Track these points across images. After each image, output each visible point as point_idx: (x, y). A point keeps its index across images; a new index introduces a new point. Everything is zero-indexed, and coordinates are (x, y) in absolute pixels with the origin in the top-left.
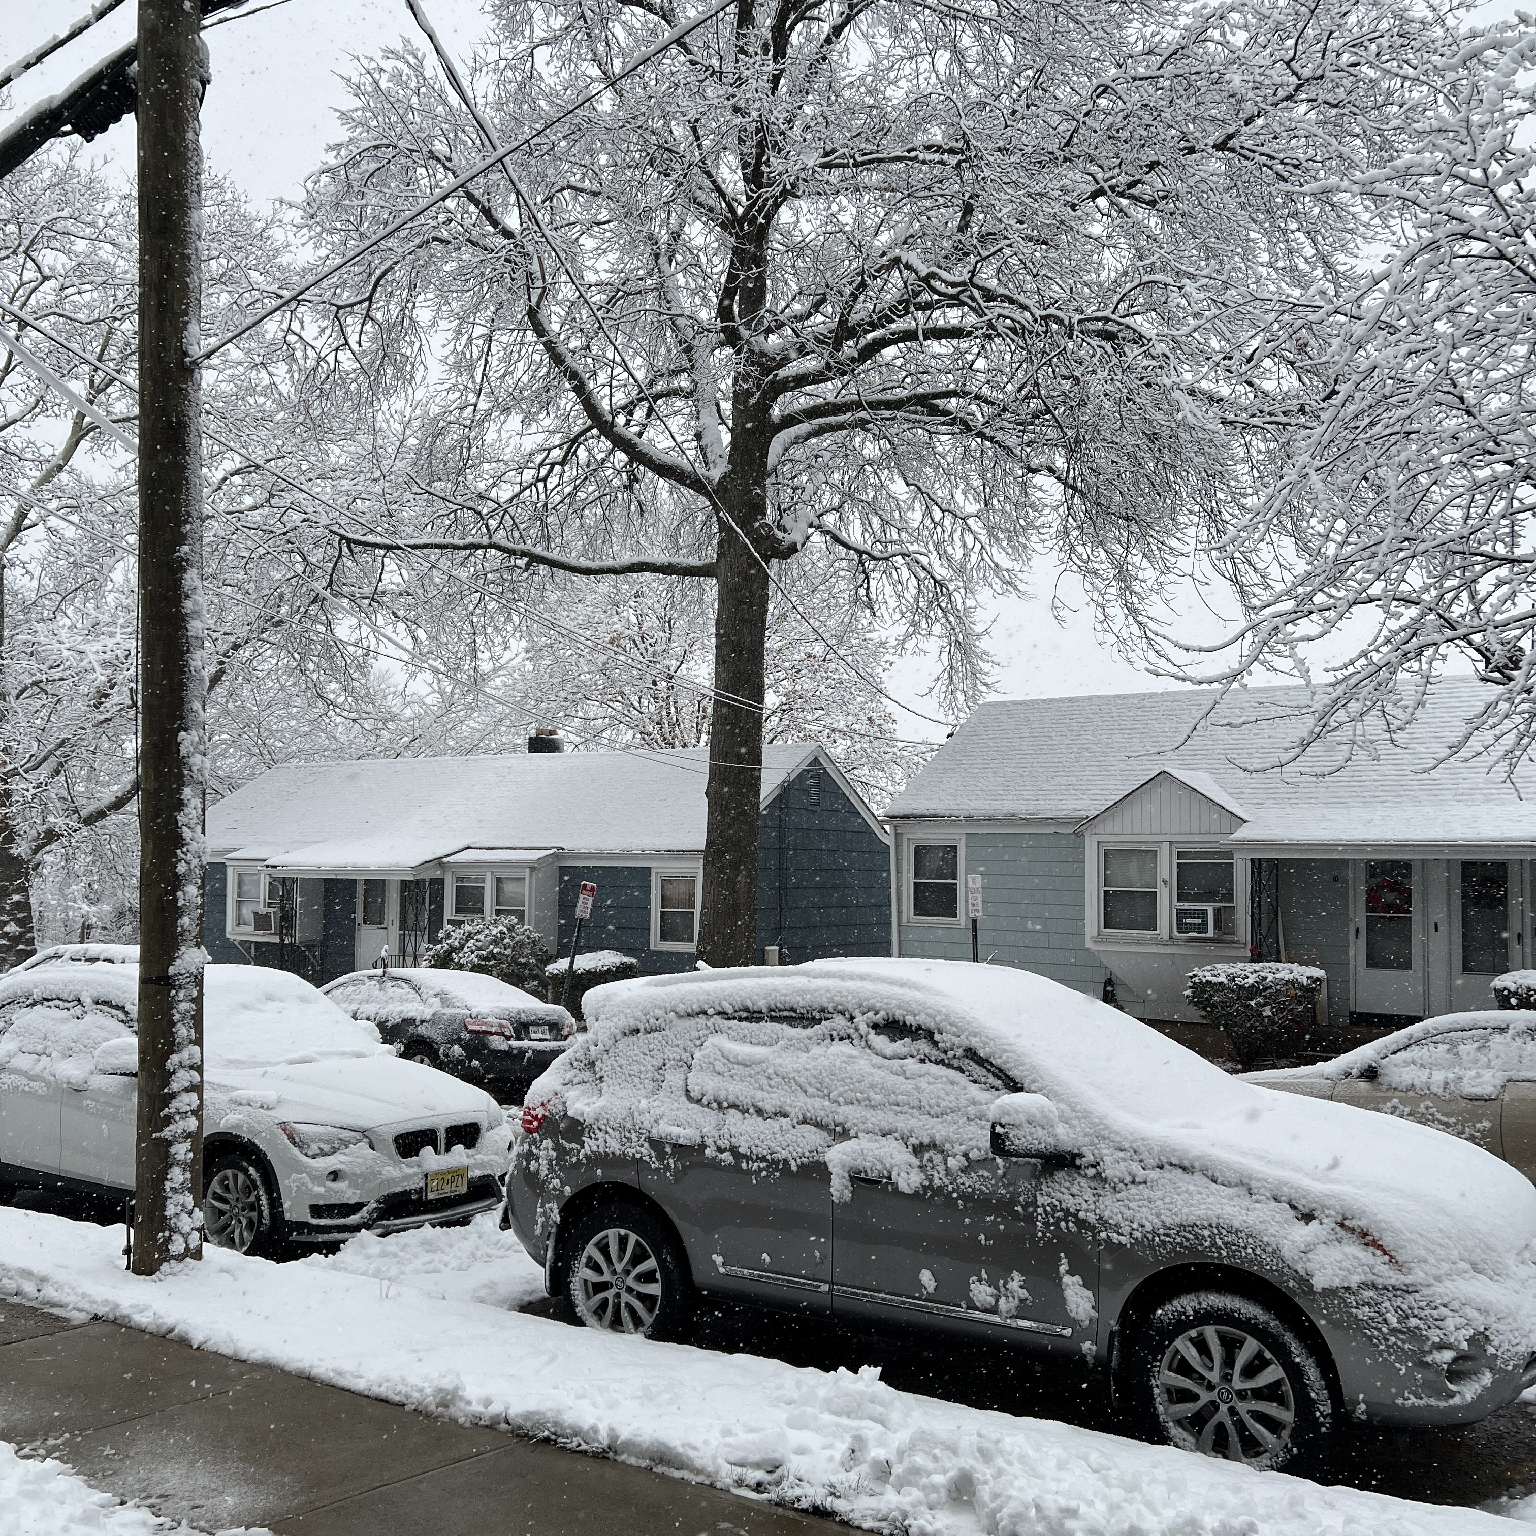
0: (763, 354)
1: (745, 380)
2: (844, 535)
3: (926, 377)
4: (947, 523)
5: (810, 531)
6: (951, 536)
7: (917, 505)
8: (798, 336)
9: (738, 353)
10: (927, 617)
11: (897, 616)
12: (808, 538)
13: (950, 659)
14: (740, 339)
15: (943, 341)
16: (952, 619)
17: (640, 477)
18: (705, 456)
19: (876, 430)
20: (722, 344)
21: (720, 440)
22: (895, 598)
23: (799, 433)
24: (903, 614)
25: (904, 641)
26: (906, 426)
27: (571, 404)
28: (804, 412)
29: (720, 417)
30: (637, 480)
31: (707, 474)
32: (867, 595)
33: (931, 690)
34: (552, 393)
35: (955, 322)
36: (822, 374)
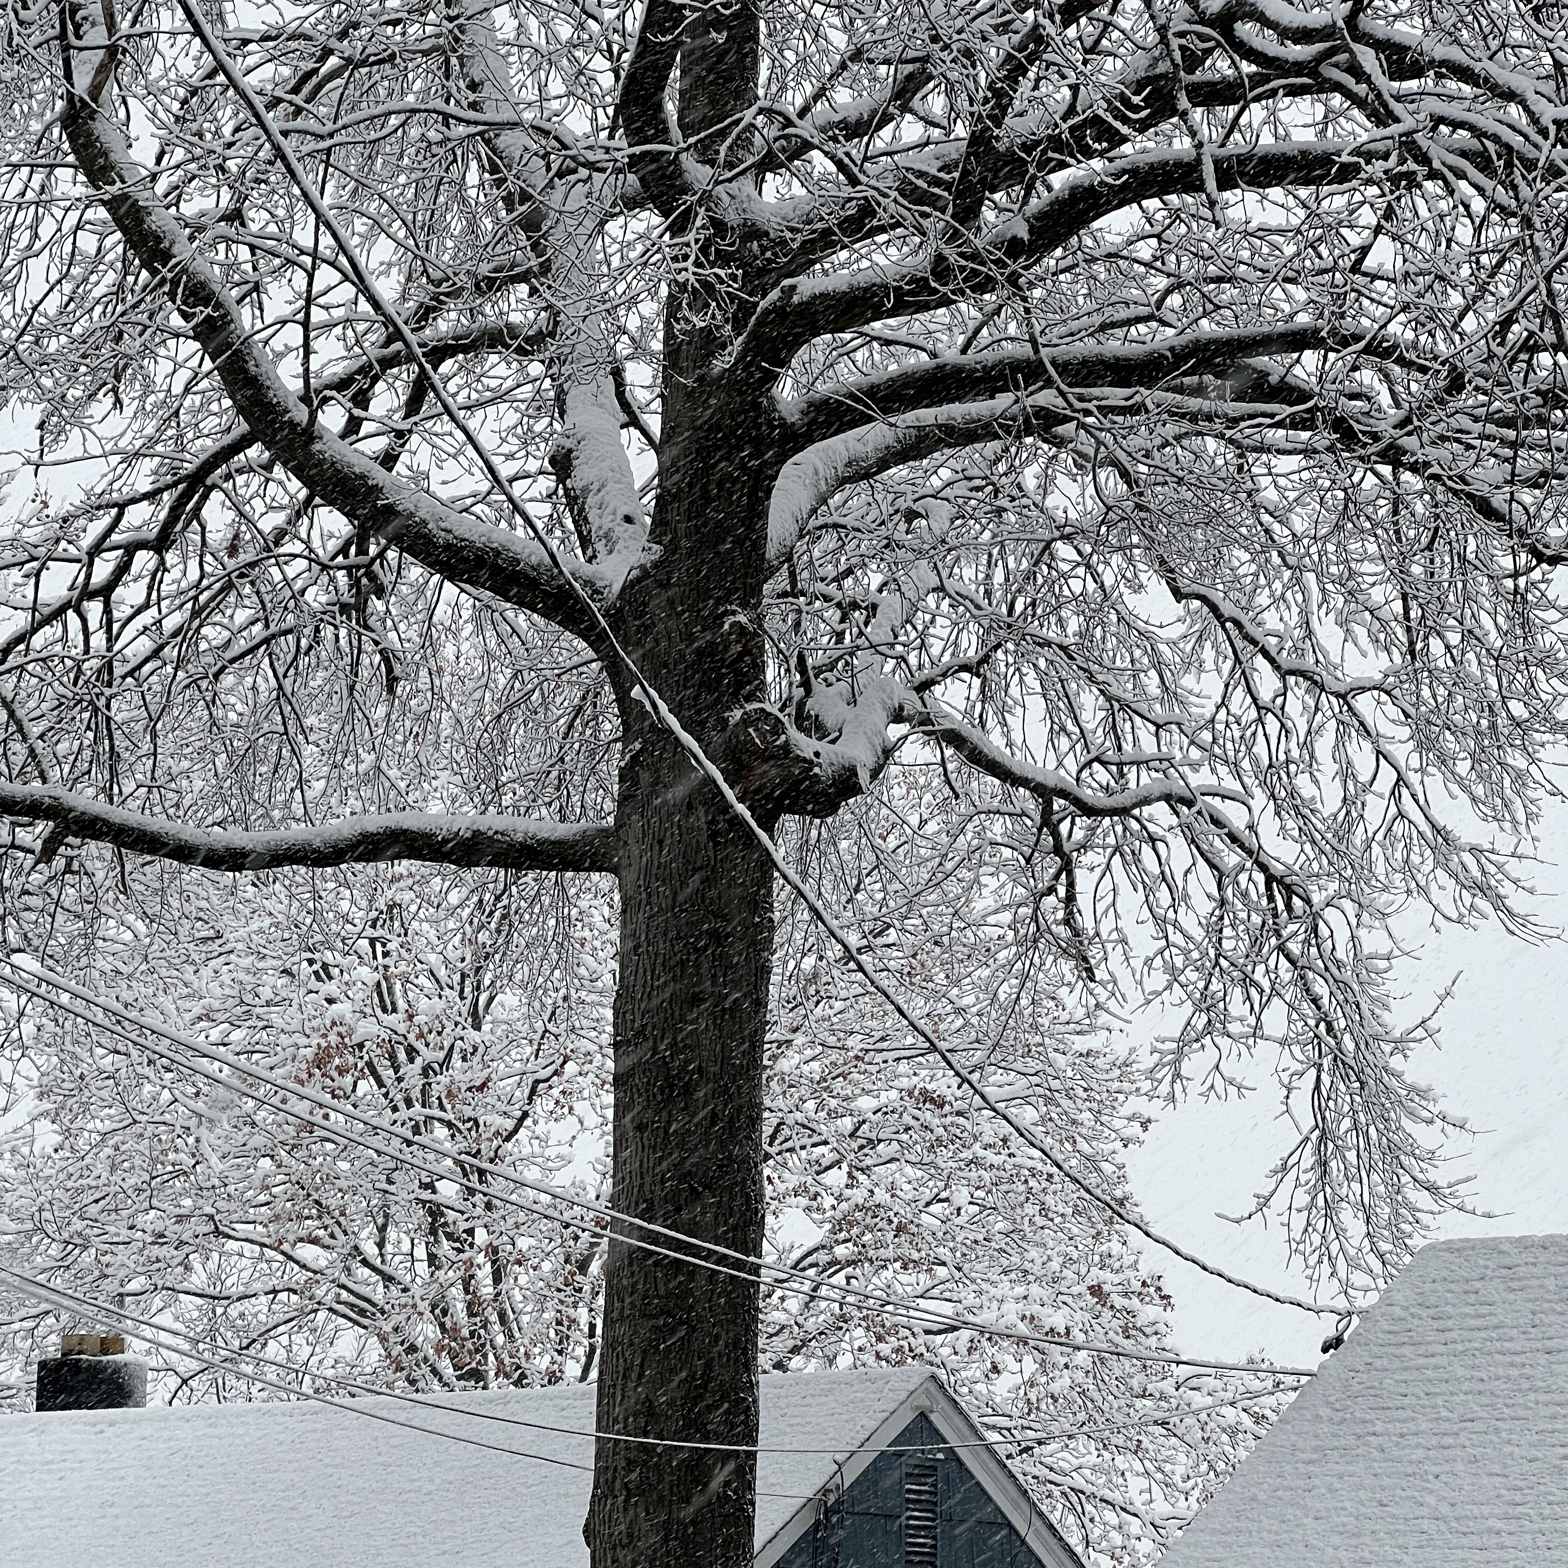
0: (752, 232)
1: (699, 304)
2: (994, 743)
3: (1229, 292)
4: (1293, 707)
5: (895, 731)
6: (1307, 745)
7: (1208, 654)
8: (853, 181)
9: (678, 228)
10: (1247, 981)
11: (1159, 980)
12: (888, 752)
13: (1319, 1111)
14: (685, 189)
15: (1276, 193)
16: (1321, 988)
17: (387, 579)
18: (580, 520)
19: (1086, 444)
20: (632, 204)
21: (623, 471)
22: (1150, 927)
23: (859, 449)
24: (1174, 973)
25: (1179, 1053)
26: (1171, 429)
27: (183, 376)
28: (872, 391)
29: (625, 405)
30: (380, 592)
31: (588, 570)
32: (1068, 921)
33: (1264, 1202)
34: (131, 344)
35: (1304, 137)
36: (920, 284)
